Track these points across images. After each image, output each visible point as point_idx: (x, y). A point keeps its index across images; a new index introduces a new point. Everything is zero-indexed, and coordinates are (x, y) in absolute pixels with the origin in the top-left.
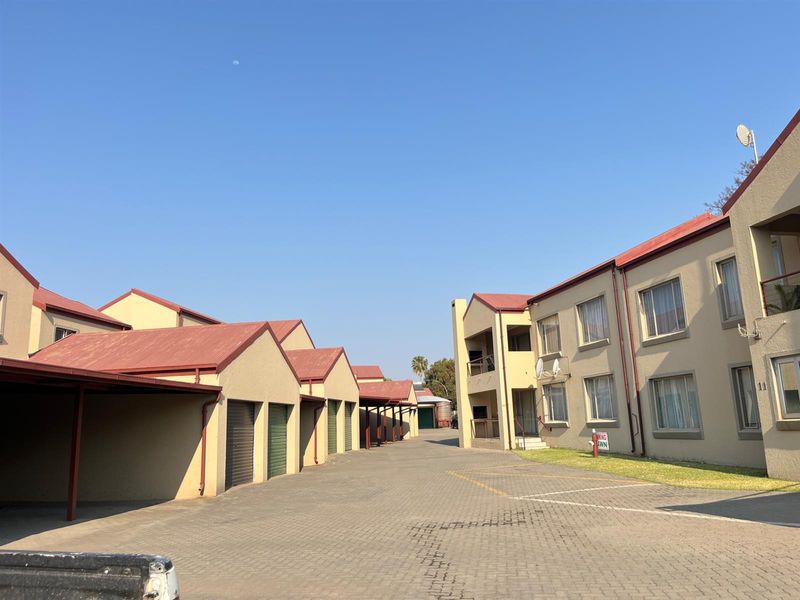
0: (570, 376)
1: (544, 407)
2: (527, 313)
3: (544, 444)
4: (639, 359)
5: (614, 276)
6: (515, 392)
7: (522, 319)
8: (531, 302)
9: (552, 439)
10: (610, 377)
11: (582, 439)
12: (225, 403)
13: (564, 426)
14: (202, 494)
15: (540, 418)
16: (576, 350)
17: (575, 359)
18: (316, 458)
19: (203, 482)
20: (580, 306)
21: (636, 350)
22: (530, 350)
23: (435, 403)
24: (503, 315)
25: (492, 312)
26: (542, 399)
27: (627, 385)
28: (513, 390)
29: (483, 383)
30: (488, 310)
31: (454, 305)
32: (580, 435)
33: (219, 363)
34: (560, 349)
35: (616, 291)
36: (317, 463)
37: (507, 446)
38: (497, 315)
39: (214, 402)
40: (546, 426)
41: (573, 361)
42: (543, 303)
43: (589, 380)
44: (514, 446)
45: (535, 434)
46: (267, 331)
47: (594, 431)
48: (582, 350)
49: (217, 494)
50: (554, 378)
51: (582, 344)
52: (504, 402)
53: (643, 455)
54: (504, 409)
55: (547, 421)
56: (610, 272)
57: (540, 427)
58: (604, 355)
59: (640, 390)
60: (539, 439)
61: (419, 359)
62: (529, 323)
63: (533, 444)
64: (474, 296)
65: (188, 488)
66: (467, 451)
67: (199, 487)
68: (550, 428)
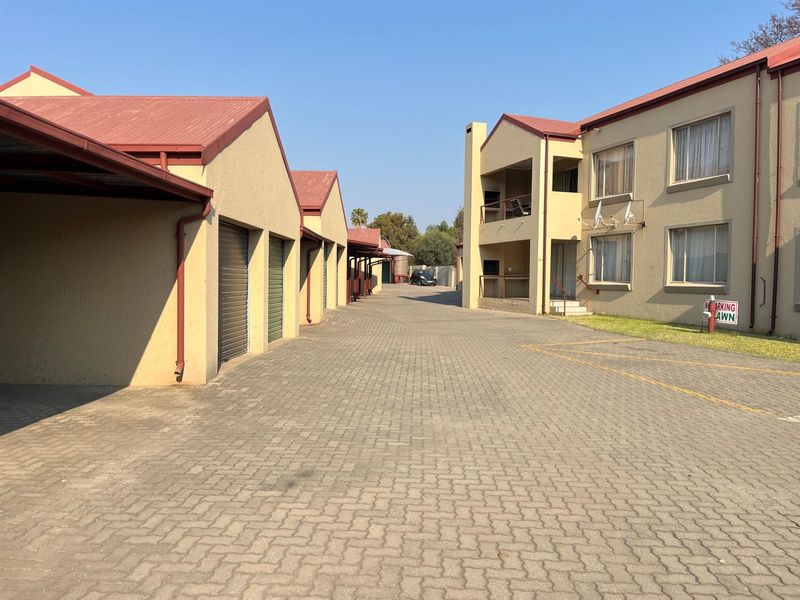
0: (643, 225)
1: (588, 265)
2: (578, 142)
3: (584, 309)
4: (786, 204)
5: (758, 82)
6: (556, 244)
7: (572, 150)
8: (587, 128)
9: (598, 304)
10: (723, 227)
11: (650, 306)
12: (215, 221)
13: (625, 289)
14: (179, 379)
15: (581, 277)
16: (661, 191)
17: (657, 203)
18: (308, 315)
19: (180, 360)
20: (677, 130)
21: (783, 190)
22: (576, 191)
23: (393, 257)
24: (552, 143)
25: (536, 138)
26: (588, 253)
27: (755, 238)
28: (552, 240)
29: (508, 231)
30: (529, 135)
31: (469, 130)
32: (648, 302)
33: (205, 145)
34: (630, 190)
35: (758, 104)
36: (310, 321)
37: (539, 310)
38: (543, 142)
39: (200, 217)
40: (589, 287)
41: (654, 205)
42: (608, 129)
43: (676, 232)
44: (547, 310)
45: (572, 298)
46: (267, 113)
47: (713, 298)
48: (671, 191)
49: (208, 380)
50: (613, 227)
51: (672, 182)
52: (540, 256)
53: (771, 333)
54: (540, 264)
55: (592, 281)
56: (751, 79)
57: (580, 289)
58: (716, 197)
59: (781, 244)
60: (576, 303)
61: (359, 212)
62: (580, 156)
63: (573, 308)
64: (505, 117)
65: (154, 366)
66: (473, 313)
67: (174, 368)
68: (597, 290)
